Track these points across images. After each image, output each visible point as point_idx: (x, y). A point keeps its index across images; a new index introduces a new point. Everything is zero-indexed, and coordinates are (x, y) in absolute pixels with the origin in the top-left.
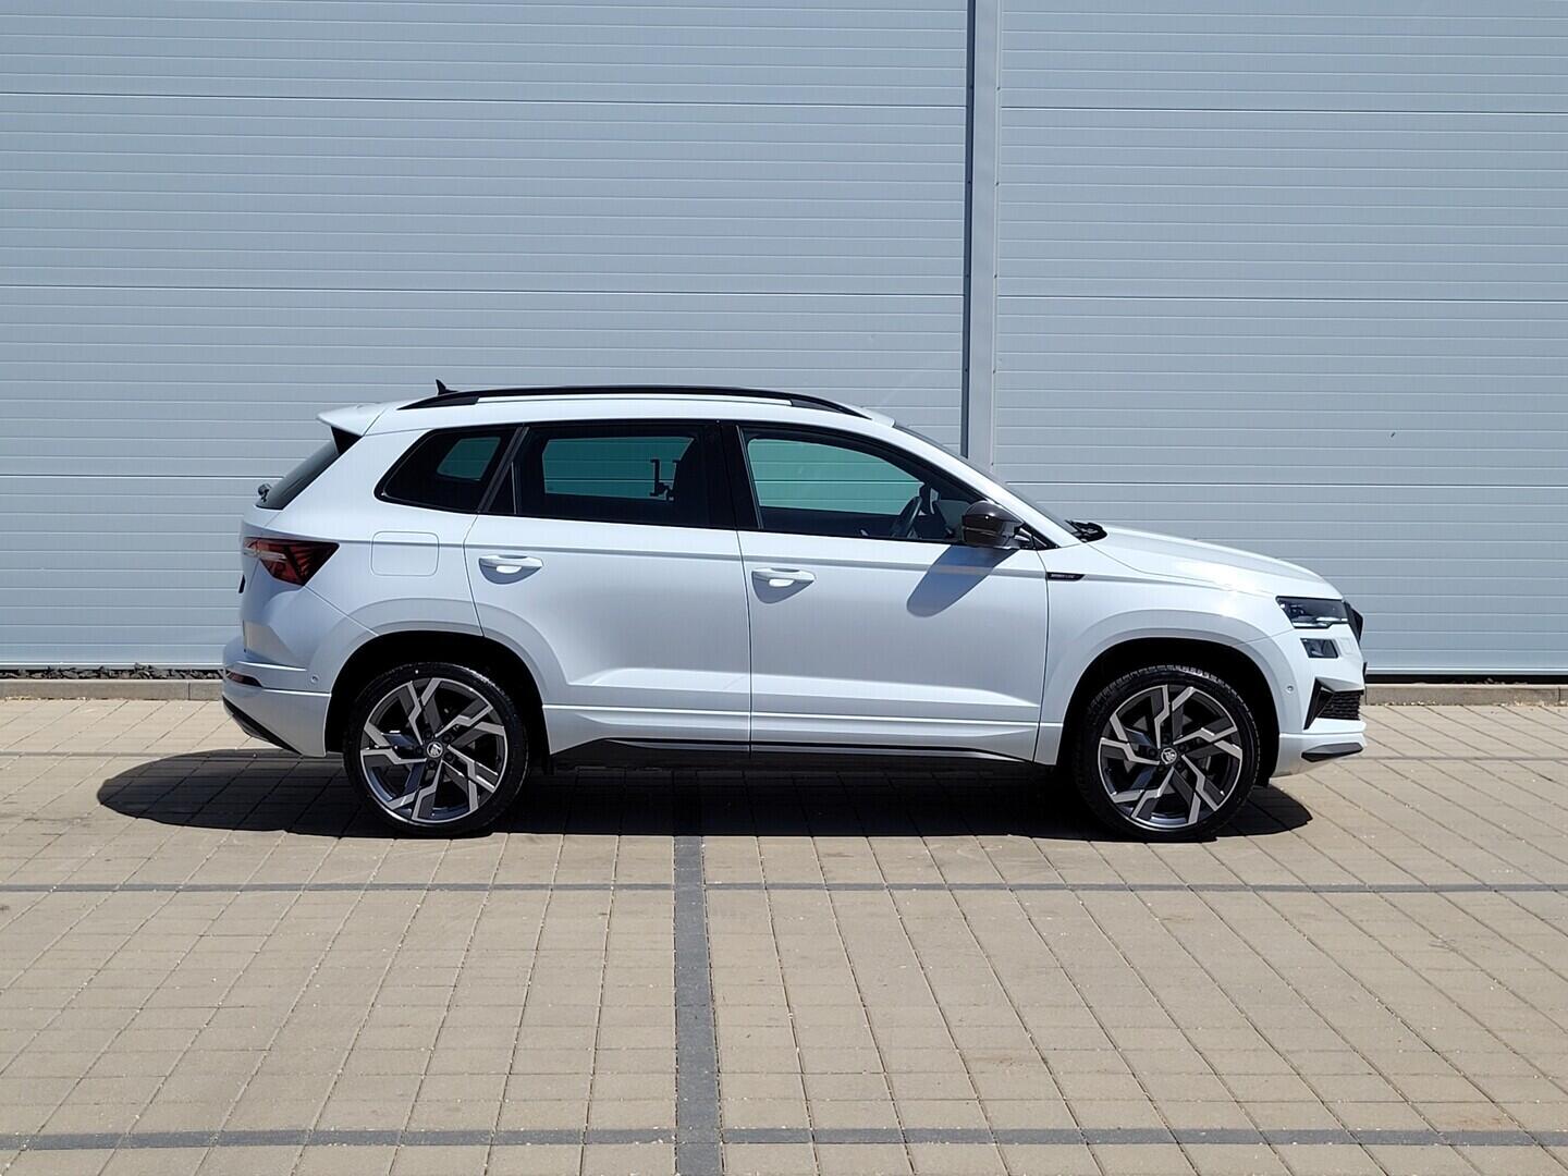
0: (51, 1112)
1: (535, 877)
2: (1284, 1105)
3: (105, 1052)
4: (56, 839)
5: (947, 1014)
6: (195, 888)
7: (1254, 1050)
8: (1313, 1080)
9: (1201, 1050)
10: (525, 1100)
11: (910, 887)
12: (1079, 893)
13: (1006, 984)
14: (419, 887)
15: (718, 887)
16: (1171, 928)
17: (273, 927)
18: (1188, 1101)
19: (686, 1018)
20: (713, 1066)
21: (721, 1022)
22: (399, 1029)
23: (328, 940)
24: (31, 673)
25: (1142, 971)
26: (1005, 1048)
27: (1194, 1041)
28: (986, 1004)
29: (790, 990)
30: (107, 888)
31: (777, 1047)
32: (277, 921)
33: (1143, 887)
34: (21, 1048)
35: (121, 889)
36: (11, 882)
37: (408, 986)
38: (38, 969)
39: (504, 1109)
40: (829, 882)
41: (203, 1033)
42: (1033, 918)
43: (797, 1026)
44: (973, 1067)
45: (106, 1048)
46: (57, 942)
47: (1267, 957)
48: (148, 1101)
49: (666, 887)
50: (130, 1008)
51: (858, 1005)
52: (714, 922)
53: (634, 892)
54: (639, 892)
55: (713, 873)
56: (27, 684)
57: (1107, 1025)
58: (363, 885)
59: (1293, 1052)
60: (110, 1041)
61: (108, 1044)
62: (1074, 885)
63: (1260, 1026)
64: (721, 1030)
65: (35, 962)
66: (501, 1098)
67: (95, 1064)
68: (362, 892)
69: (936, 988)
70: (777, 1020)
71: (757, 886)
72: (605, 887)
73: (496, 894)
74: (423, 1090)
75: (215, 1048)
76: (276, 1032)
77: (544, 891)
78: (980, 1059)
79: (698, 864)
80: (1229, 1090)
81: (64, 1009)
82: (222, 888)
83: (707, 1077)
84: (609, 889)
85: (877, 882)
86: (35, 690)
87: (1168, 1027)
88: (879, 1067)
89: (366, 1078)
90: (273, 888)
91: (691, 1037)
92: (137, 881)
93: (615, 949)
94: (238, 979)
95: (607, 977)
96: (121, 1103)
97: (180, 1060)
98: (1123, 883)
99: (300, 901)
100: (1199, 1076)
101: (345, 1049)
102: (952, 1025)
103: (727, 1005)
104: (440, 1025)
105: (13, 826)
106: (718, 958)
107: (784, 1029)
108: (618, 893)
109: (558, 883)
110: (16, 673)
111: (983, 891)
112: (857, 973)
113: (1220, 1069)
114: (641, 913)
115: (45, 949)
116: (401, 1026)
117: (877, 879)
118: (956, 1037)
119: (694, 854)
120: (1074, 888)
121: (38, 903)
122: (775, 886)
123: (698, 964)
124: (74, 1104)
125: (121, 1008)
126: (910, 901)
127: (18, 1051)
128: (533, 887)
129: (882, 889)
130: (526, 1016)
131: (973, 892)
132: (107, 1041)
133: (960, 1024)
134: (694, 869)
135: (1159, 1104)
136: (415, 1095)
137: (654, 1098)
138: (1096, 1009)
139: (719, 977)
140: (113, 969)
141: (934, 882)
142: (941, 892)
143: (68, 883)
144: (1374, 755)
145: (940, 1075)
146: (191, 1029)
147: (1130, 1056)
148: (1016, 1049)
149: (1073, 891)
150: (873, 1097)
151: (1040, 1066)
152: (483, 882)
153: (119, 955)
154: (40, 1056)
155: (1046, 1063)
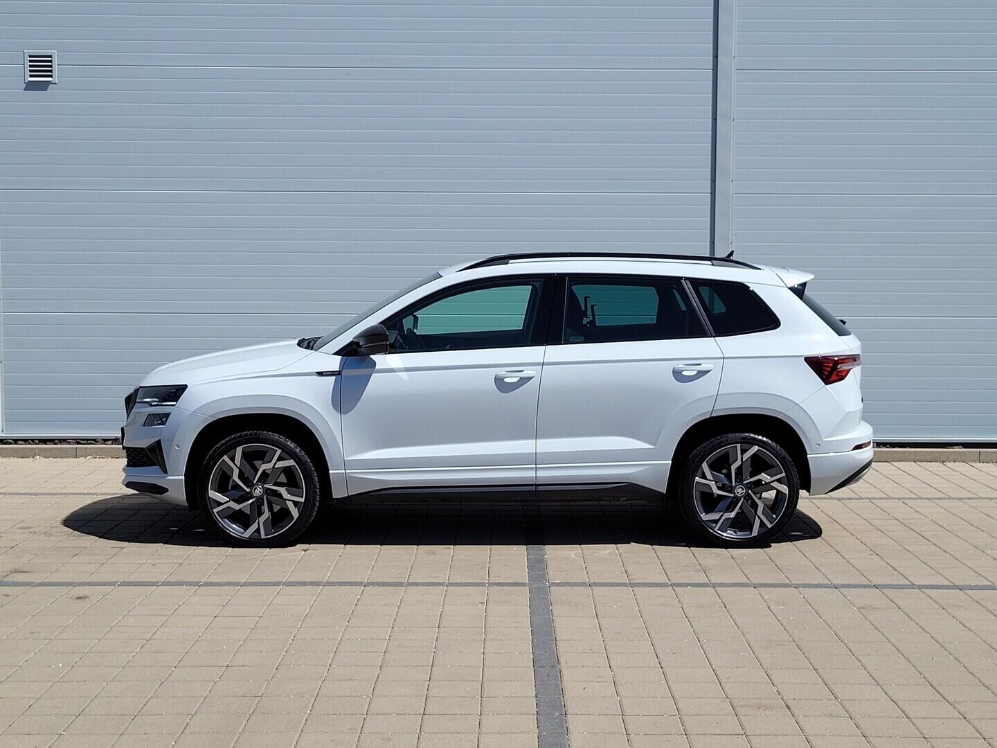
0: (115, 740)
1: (436, 577)
2: (958, 740)
3: (152, 697)
4: (120, 551)
5: (719, 673)
6: (211, 584)
7: (932, 701)
8: (975, 723)
9: (895, 700)
10: (435, 733)
11: (686, 585)
12: (801, 589)
13: (757, 652)
14: (359, 584)
15: (558, 585)
16: (865, 614)
17: (263, 611)
18: (890, 737)
19: (541, 675)
20: (561, 710)
21: (565, 679)
22: (348, 682)
23: (299, 620)
24: (105, 441)
25: (848, 644)
26: (760, 698)
27: (890, 694)
28: (744, 667)
29: (610, 656)
30: (153, 584)
31: (604, 696)
32: (265, 607)
33: (844, 586)
34: (95, 694)
35: (162, 585)
36: (90, 580)
37: (354, 652)
38: (107, 639)
39: (421, 740)
40: (632, 582)
41: (217, 684)
42: (772, 607)
43: (616, 681)
44: (741, 711)
45: (152, 694)
46: (120, 620)
47: (933, 635)
48: (180, 732)
49: (523, 584)
50: (168, 666)
51: (658, 667)
52: (557, 610)
53: (502, 588)
54: (505, 587)
55: (554, 575)
56: (102, 448)
57: (829, 682)
58: (321, 582)
59: (959, 702)
60: (155, 690)
61: (153, 692)
62: (797, 585)
63: (934, 683)
64: (566, 684)
65: (105, 635)
66: (418, 732)
67: (145, 705)
68: (322, 587)
69: (709, 656)
70: (603, 677)
71: (583, 584)
72: (483, 585)
73: (410, 588)
74: (366, 726)
75: (225, 695)
76: (266, 684)
77: (442, 587)
78: (744, 706)
79: (543, 569)
80: (918, 729)
81: (124, 667)
82: (229, 584)
83: (557, 718)
84: (485, 586)
85: (664, 581)
86: (107, 452)
87: (871, 684)
88: (674, 710)
89: (327, 716)
90: (262, 584)
91: (545, 688)
92: (172, 579)
93: (490, 627)
94: (240, 646)
95: (487, 647)
96: (162, 733)
97: (202, 703)
98: (829, 583)
99: (280, 594)
100: (896, 719)
101: (312, 696)
102: (723, 681)
103: (568, 667)
104: (376, 679)
105: (92, 542)
106: (560, 634)
107: (608, 684)
108: (491, 588)
109: (451, 581)
110: (95, 441)
111: (735, 588)
112: (655, 644)
113: (910, 714)
114: (508, 602)
115: (112, 625)
116: (350, 680)
117: (663, 579)
118: (726, 690)
119: (540, 562)
120: (796, 587)
121: (107, 595)
122: (595, 584)
123: (547, 638)
124: (131, 734)
125: (162, 666)
126: (686, 594)
127: (94, 696)
128: (434, 584)
129: (668, 586)
130: (434, 672)
131: (729, 588)
132: (152, 690)
133: (728, 680)
134: (541, 572)
135: (871, 739)
136: (360, 729)
137: (522, 732)
138: (820, 670)
139: (562, 646)
140: (157, 640)
141: (702, 582)
142: (708, 589)
143: (127, 580)
144: (989, 496)
145: (717, 717)
146: (209, 682)
147: (846, 704)
148: (769, 699)
149: (796, 588)
150: (673, 732)
151: (786, 711)
152: (401, 581)
153: (161, 630)
154: (108, 700)
155: (789, 709)
